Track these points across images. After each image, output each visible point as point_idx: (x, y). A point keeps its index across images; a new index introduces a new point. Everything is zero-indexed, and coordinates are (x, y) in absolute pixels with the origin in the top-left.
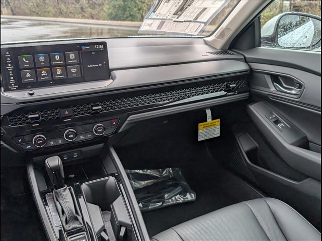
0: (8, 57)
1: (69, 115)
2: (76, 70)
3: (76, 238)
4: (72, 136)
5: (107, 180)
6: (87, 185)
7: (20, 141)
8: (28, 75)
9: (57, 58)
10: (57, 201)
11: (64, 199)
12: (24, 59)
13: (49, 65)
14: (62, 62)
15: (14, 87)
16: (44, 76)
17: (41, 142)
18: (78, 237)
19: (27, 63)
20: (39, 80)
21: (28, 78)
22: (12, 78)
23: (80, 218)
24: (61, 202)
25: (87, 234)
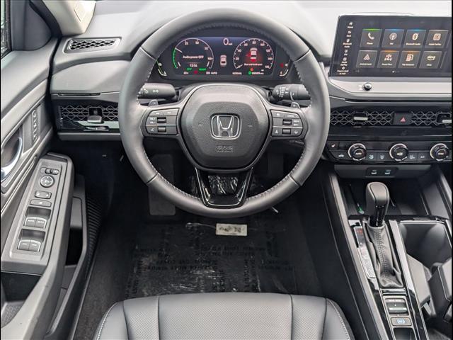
0: (350, 29)
1: (406, 124)
2: (434, 57)
3: (393, 301)
4: (401, 154)
5: (433, 225)
6: (405, 225)
7: (333, 146)
8: (367, 58)
9: (415, 36)
10: (371, 241)
11: (380, 242)
12: (369, 34)
13: (399, 46)
14: (419, 44)
15: (343, 71)
16: (387, 62)
17: (360, 154)
18: (397, 301)
19: (370, 41)
20: (378, 67)
21: (367, 61)
22: (345, 59)
23: (399, 274)
24: (376, 245)
25: (408, 300)
